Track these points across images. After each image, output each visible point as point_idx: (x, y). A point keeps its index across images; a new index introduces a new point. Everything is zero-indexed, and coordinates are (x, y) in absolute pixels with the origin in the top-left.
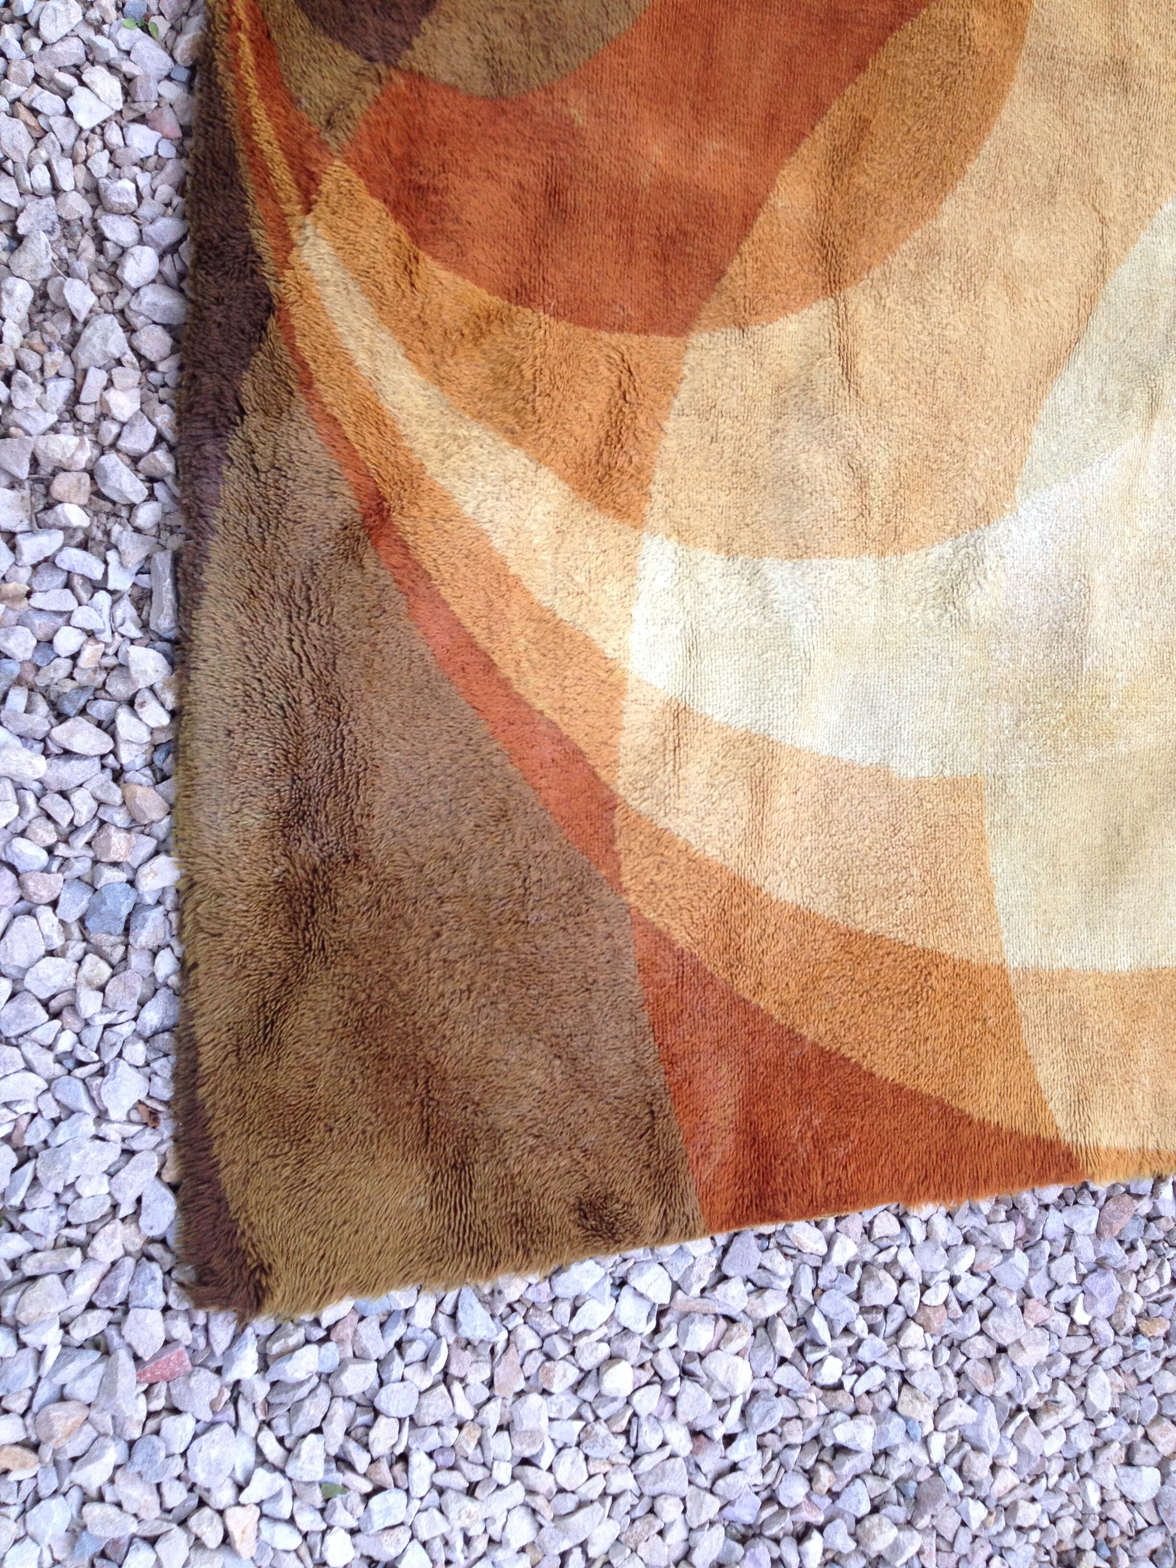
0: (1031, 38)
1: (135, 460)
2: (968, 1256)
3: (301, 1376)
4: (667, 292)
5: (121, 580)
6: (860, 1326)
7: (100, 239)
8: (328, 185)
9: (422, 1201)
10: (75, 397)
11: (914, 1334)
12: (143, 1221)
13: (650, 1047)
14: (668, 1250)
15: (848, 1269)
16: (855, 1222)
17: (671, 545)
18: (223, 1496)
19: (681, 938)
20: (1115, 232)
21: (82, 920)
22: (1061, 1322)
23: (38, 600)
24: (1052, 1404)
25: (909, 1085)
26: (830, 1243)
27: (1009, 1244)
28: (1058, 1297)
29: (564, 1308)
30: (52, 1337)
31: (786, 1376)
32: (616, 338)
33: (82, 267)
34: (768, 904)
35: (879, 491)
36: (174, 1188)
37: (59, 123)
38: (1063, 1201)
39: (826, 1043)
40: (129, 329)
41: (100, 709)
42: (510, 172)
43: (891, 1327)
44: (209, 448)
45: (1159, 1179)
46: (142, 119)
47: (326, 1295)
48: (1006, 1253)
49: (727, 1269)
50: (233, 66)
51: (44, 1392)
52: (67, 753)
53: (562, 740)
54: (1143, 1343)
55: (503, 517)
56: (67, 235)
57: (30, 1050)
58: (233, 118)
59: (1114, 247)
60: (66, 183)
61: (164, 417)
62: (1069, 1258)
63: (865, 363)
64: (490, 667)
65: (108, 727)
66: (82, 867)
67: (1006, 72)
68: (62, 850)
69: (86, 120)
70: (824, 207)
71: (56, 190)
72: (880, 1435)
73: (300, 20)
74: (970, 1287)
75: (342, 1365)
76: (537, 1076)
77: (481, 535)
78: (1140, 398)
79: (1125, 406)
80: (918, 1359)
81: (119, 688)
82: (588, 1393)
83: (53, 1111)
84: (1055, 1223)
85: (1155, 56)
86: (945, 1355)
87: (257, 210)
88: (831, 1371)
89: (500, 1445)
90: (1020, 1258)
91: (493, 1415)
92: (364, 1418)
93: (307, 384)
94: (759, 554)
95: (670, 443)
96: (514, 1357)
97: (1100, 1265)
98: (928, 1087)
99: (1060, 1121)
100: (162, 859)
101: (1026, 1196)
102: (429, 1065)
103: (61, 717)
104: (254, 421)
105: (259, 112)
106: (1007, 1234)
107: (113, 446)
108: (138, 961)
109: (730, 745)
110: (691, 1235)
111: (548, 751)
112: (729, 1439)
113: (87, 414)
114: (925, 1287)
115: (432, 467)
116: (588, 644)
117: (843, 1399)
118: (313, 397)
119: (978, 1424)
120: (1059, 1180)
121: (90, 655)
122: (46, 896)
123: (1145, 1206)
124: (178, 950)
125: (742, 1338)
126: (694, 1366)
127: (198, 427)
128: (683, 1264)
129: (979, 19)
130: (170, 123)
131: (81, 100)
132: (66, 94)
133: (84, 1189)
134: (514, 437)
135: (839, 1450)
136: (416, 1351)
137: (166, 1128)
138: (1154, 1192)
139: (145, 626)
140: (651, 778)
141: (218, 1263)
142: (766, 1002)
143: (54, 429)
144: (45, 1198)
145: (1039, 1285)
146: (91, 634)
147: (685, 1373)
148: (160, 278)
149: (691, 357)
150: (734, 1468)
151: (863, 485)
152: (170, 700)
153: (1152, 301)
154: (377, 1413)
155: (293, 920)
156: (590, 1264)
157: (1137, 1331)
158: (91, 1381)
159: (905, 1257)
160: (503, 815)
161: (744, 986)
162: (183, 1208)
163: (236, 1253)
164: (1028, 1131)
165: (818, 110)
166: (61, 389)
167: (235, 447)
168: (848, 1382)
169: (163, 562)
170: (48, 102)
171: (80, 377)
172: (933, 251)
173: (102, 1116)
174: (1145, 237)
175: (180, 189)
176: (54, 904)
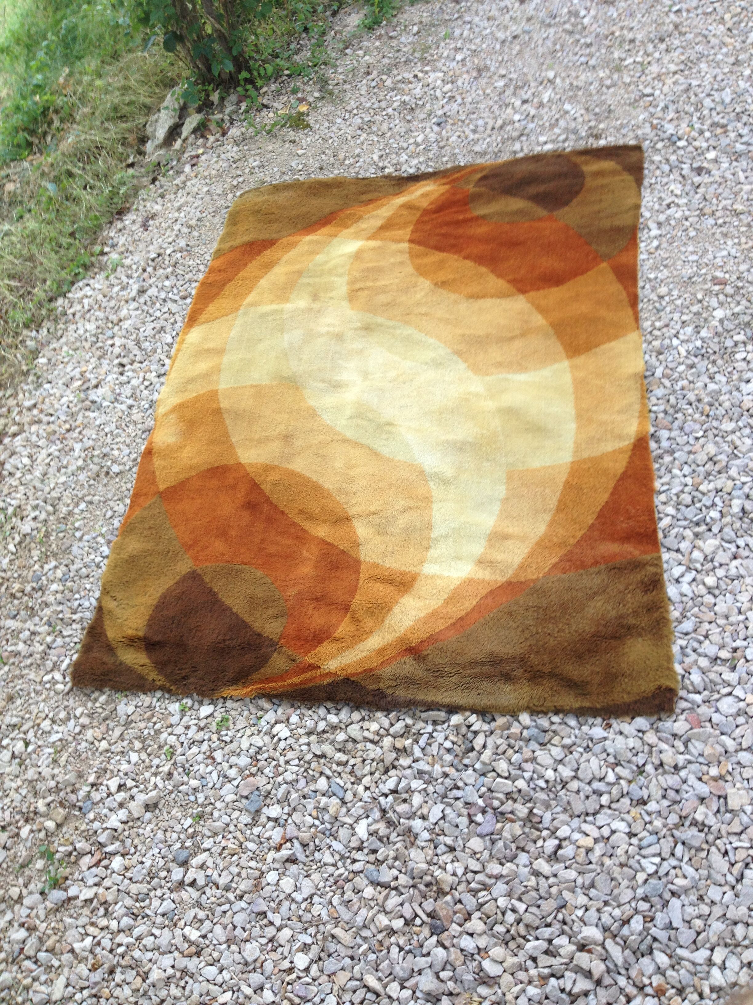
0: (276, 463)
1: (392, 725)
2: (676, 471)
3: (700, 679)
4: (348, 567)
5: (430, 728)
6: (698, 505)
7: (324, 732)
8: (312, 661)
9: (640, 639)
10: (372, 742)
11: (702, 488)
12: (644, 729)
13: (592, 570)
14: (665, 566)
15: (678, 510)
16: (661, 507)
17: (426, 565)
18: (742, 704)
19: (554, 560)
20: (335, 438)
21: (541, 744)
22: (702, 441)
23: (435, 753)
24: (732, 442)
25: (611, 490)
26: (667, 515)
27: (671, 458)
28: (692, 441)
29: (684, 599)
30: (681, 757)
31: (715, 529)
32: (361, 581)
33: (332, 737)
34: (546, 534)
35: (412, 503)
36: (633, 718)
37: (288, 742)
38: (658, 441)
39: (595, 516)
40: (352, 723)
41: (470, 736)
42: (310, 611)
43: (700, 496)
44: (389, 699)
45: (650, 411)
46: (288, 720)
47: (671, 670)
48: (674, 459)
49: (676, 547)
50: (275, 689)
51: (701, 760)
52: (484, 747)
53: (486, 596)
54: (711, 413)
55: (414, 613)
56: (322, 742)
57: (582, 760)
58: (290, 689)
59: (340, 437)
60: (306, 741)
61: (379, 714)
62: (678, 439)
63: (373, 509)
64: (461, 618)
65: (476, 733)
66: (521, 743)
67: (286, 470)
68: (516, 748)
69: (288, 734)
70: (324, 522)
71: (308, 744)
72: (739, 497)
73: (262, 670)
74: (687, 470)
75: (699, 668)
76: (599, 604)
77: (419, 619)
78: (387, 428)
79: (390, 433)
80: (711, 486)
81: (464, 730)
82: (717, 592)
83: (604, 755)
84: (665, 444)
85: (282, 427)
86: (711, 478)
87: (318, 682)
88: (714, 514)
89: (732, 619)
90: (676, 455)
91: (721, 621)
92: (719, 662)
93: (371, 670)
94: (430, 538)
95: (394, 565)
96: (700, 615)
97: (681, 429)
98: (612, 484)
99: (626, 443)
100: (521, 718)
101: (654, 453)
102: (593, 636)
103: (473, 749)
104: (381, 685)
105: (290, 682)
106: (667, 459)
107: (387, 730)
108: (554, 727)
109: (491, 546)
110: (660, 558)
111: (490, 600)
112: (738, 547)
113: (377, 738)
114: (686, 485)
115: (398, 635)
116: (456, 589)
117: (724, 511)
118: (375, 669)
119: (738, 466)
120: (647, 443)
121: (452, 738)
122: (530, 753)
123: (661, 415)
124: (550, 715)
125: (700, 543)
126: (709, 558)
127: (383, 702)
128: (671, 561)
129: (270, 478)
130: (290, 711)
131: (283, 735)
132: (280, 740)
133: (631, 745)
134: (389, 610)
135: (743, 510)
136: (696, 645)
137: (613, 721)
138: (655, 412)
139: (444, 722)
140: (501, 571)
141: (657, 702)
142: (579, 534)
143: (382, 748)
144: (634, 758)
145: (687, 448)
146: (446, 738)
147: (712, 560)
148: (337, 714)
149: (368, 559)
150: (747, 545)
151: (410, 508)
152: (468, 713)
153: (358, 426)
154: (716, 658)
155: (541, 677)
156: (669, 590)
157: (708, 416)
158: (697, 744)
159: (674, 491)
160: (510, 614)
161: (572, 541)
162: (640, 715)
163: (654, 696)
164: (629, 453)
165: (295, 524)
166: (369, 745)
167: (390, 691)
168: (719, 509)
169: (424, 715)
170: (282, 745)
171: (366, 739)
172: (339, 490)
173: (605, 739)
174: (337, 429)
175: (310, 709)
176: (534, 752)
